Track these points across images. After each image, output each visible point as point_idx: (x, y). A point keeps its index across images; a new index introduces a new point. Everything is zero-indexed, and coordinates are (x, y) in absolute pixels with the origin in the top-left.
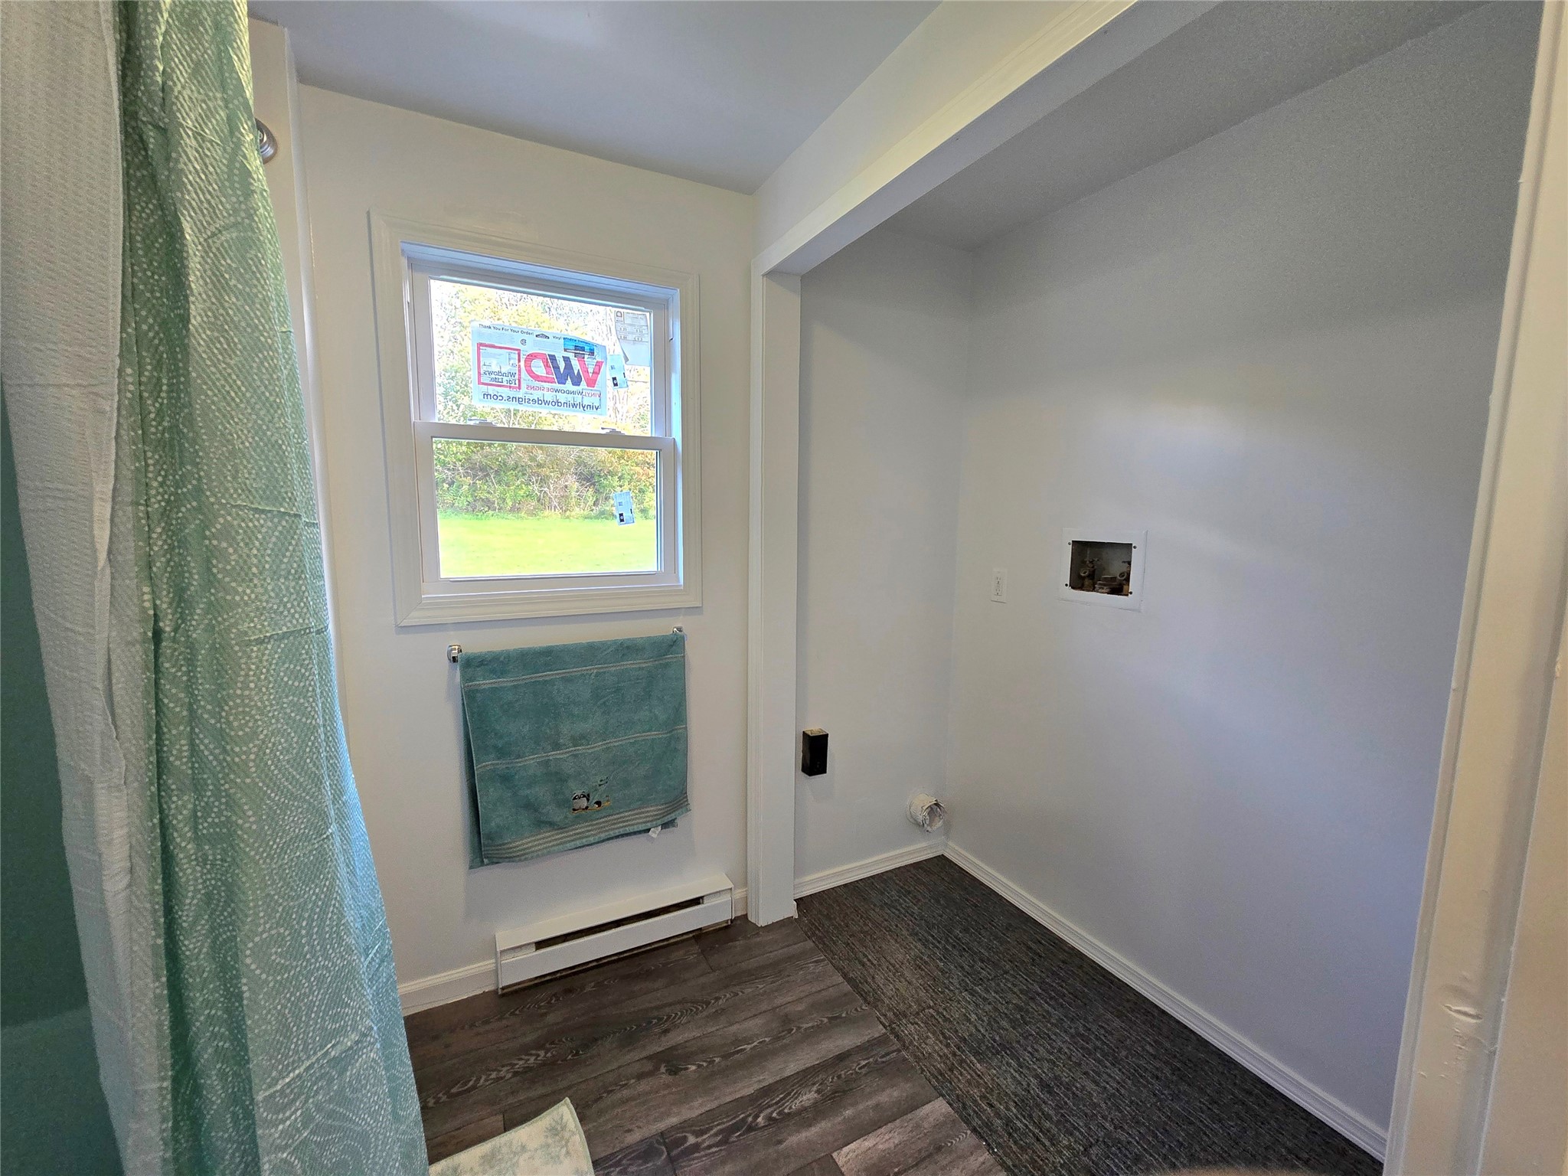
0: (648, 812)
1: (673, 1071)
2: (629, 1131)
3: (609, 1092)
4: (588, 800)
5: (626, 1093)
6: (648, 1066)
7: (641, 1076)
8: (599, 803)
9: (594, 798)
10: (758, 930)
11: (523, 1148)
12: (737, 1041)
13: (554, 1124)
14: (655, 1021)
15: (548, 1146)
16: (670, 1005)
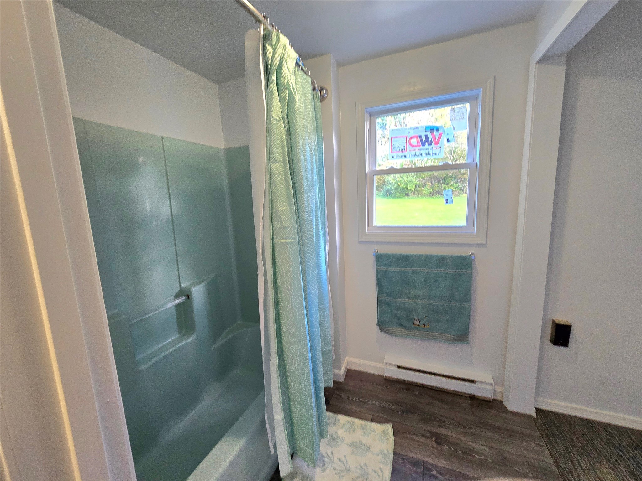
0: (446, 336)
1: (438, 443)
2: (412, 451)
3: (410, 433)
4: (420, 322)
5: (414, 437)
6: (428, 434)
7: (423, 436)
8: (424, 325)
9: (422, 322)
10: (506, 410)
11: (374, 431)
12: (473, 451)
13: (385, 430)
14: (437, 419)
15: (381, 435)
16: (447, 418)
